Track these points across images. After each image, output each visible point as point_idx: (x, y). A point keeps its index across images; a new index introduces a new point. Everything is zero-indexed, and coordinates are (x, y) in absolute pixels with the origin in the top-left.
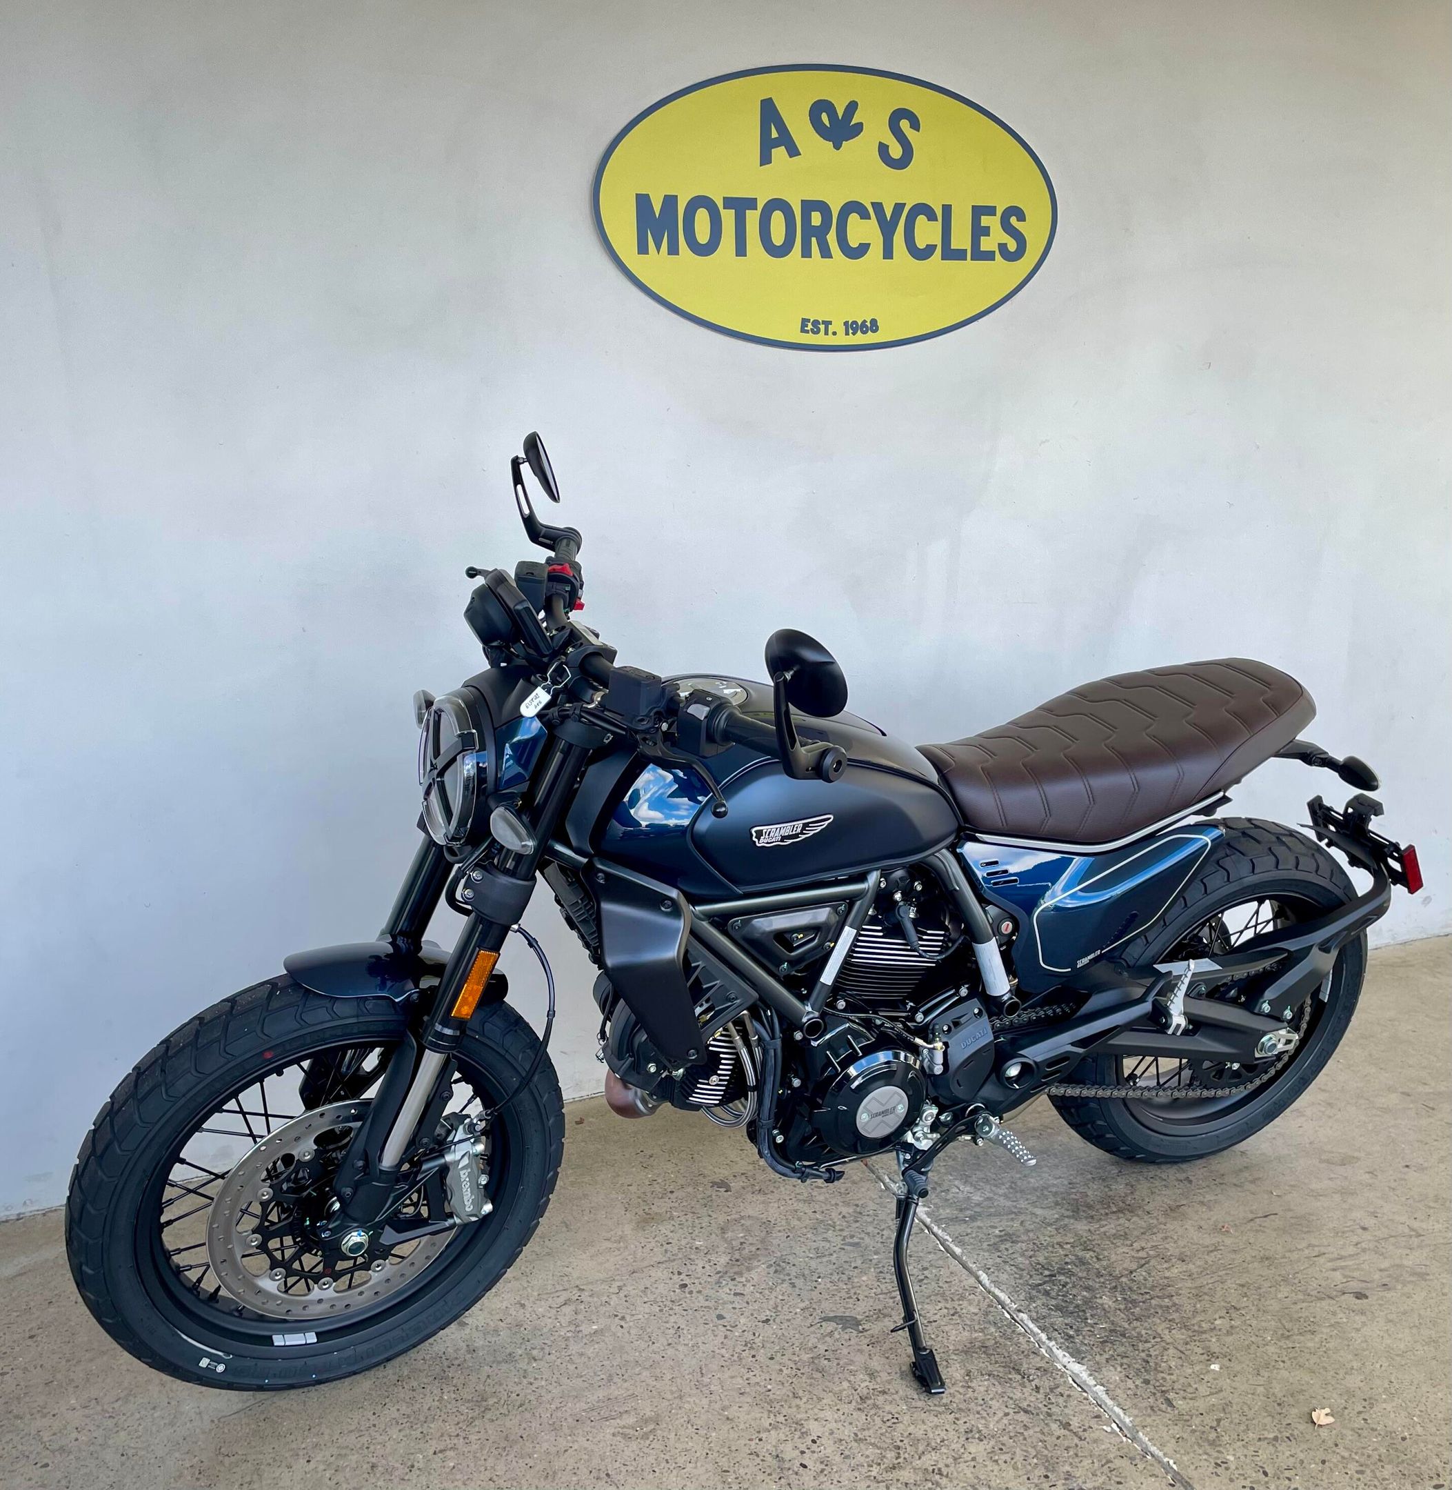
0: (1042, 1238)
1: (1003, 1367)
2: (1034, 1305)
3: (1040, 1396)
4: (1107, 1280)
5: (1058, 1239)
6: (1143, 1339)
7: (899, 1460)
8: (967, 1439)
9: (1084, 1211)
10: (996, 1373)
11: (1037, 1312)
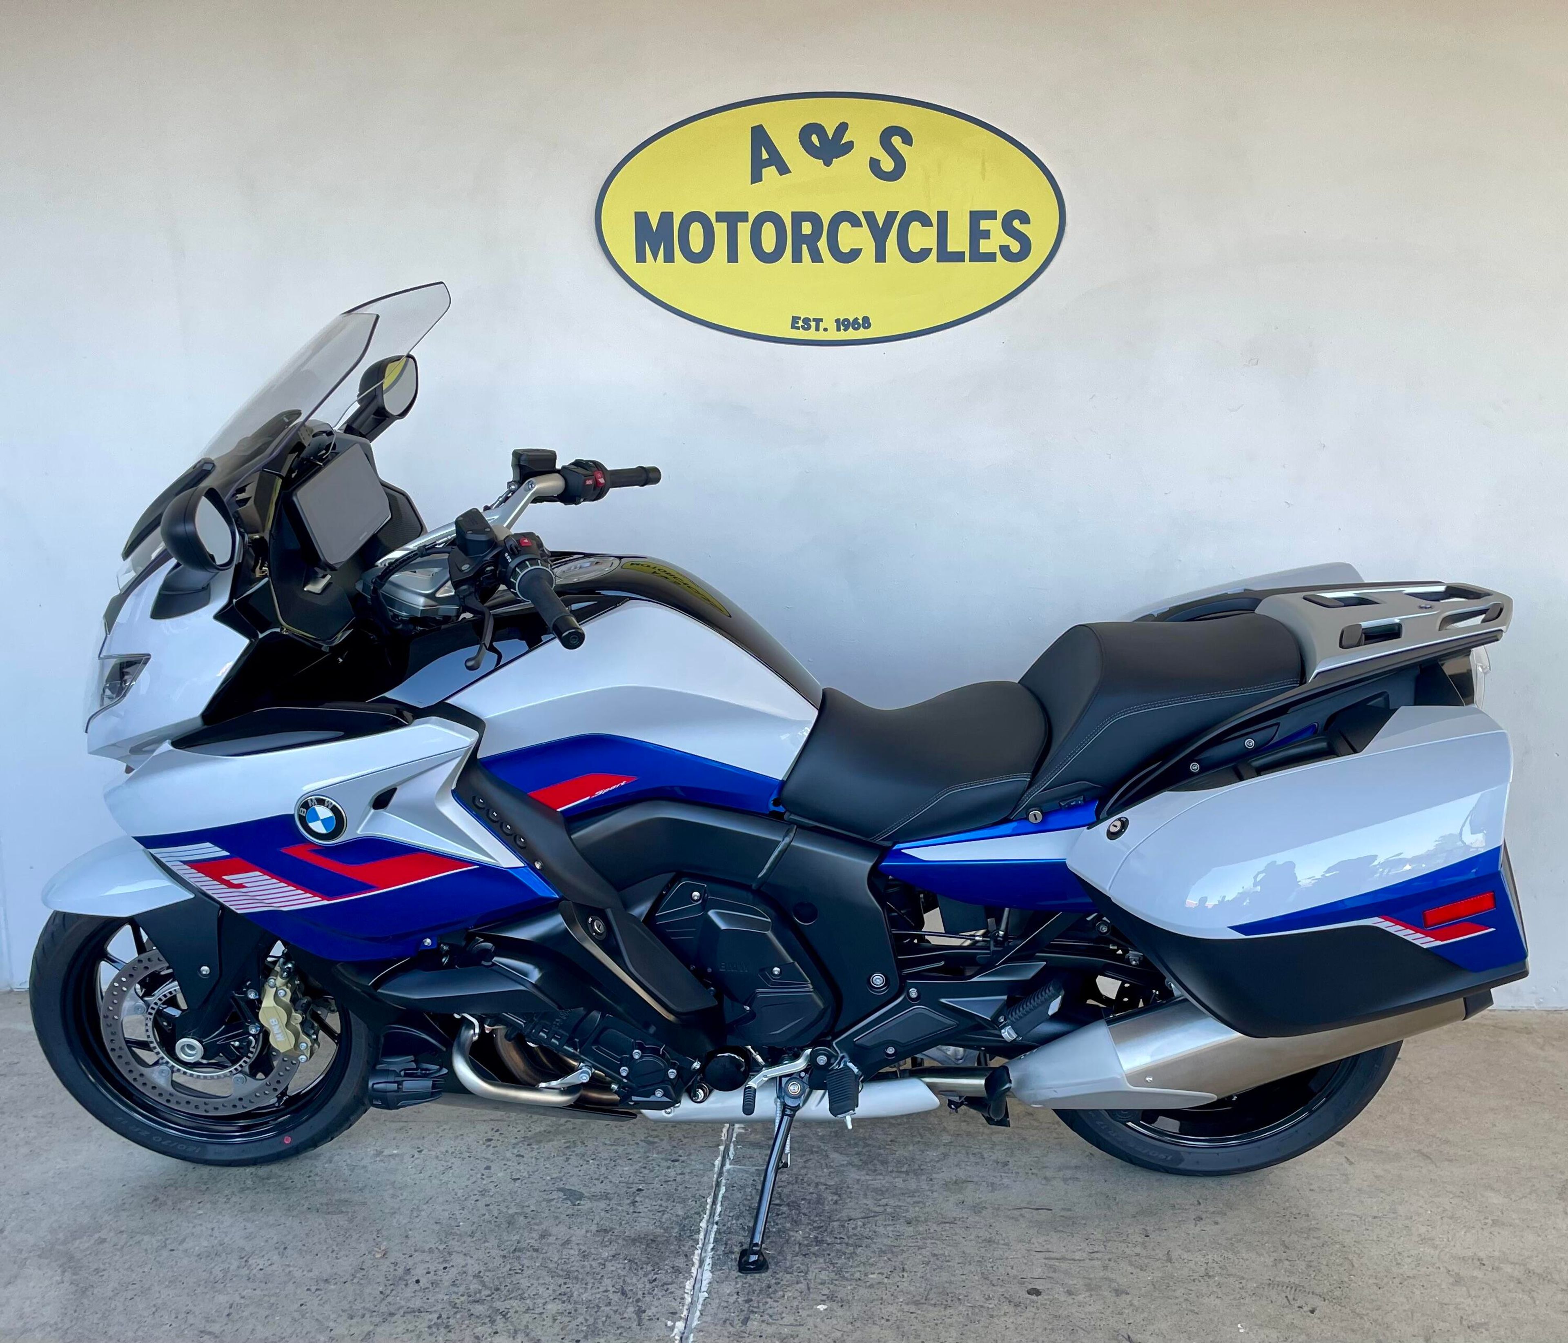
0: (809, 1176)
1: (648, 1258)
2: (734, 1222)
3: (648, 1286)
4: (820, 1220)
5: (822, 1181)
6: (790, 1270)
7: (487, 1298)
8: (555, 1299)
9: (874, 1165)
10: (636, 1261)
11: (728, 1228)
